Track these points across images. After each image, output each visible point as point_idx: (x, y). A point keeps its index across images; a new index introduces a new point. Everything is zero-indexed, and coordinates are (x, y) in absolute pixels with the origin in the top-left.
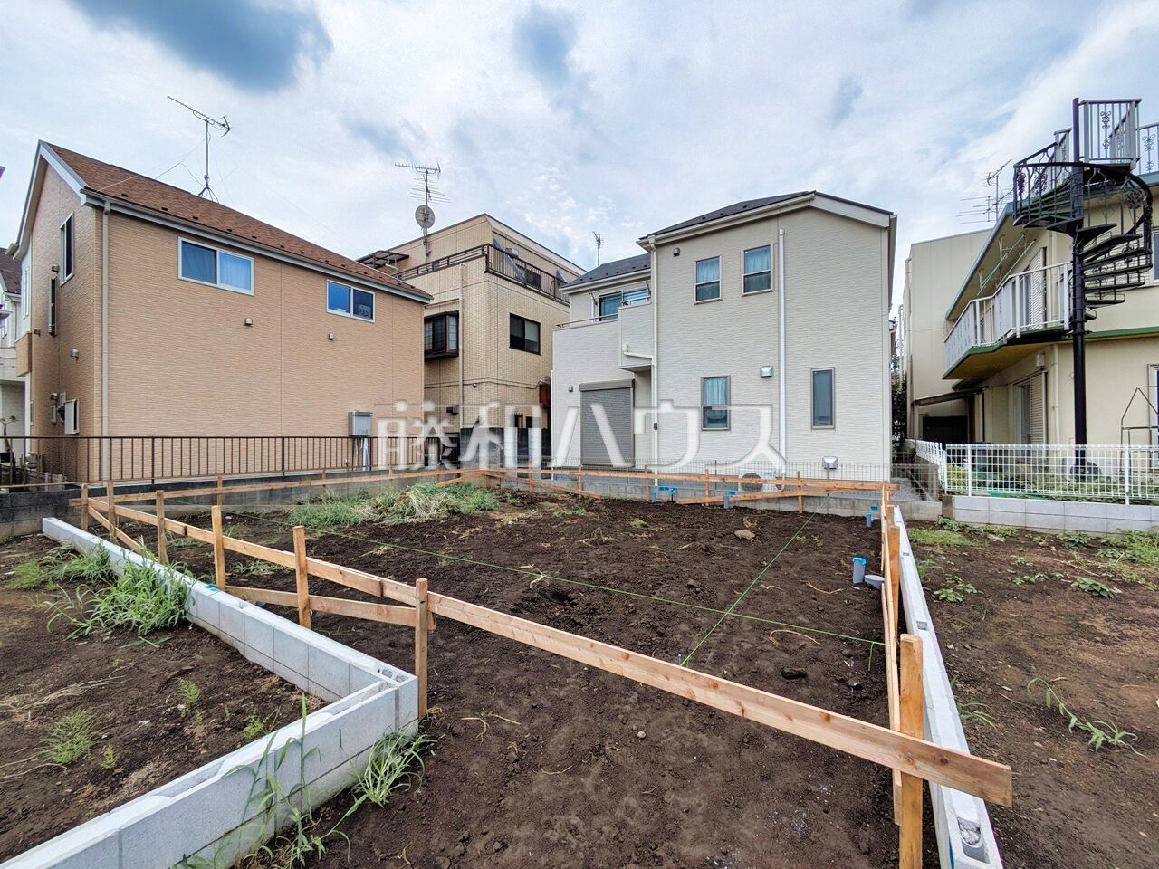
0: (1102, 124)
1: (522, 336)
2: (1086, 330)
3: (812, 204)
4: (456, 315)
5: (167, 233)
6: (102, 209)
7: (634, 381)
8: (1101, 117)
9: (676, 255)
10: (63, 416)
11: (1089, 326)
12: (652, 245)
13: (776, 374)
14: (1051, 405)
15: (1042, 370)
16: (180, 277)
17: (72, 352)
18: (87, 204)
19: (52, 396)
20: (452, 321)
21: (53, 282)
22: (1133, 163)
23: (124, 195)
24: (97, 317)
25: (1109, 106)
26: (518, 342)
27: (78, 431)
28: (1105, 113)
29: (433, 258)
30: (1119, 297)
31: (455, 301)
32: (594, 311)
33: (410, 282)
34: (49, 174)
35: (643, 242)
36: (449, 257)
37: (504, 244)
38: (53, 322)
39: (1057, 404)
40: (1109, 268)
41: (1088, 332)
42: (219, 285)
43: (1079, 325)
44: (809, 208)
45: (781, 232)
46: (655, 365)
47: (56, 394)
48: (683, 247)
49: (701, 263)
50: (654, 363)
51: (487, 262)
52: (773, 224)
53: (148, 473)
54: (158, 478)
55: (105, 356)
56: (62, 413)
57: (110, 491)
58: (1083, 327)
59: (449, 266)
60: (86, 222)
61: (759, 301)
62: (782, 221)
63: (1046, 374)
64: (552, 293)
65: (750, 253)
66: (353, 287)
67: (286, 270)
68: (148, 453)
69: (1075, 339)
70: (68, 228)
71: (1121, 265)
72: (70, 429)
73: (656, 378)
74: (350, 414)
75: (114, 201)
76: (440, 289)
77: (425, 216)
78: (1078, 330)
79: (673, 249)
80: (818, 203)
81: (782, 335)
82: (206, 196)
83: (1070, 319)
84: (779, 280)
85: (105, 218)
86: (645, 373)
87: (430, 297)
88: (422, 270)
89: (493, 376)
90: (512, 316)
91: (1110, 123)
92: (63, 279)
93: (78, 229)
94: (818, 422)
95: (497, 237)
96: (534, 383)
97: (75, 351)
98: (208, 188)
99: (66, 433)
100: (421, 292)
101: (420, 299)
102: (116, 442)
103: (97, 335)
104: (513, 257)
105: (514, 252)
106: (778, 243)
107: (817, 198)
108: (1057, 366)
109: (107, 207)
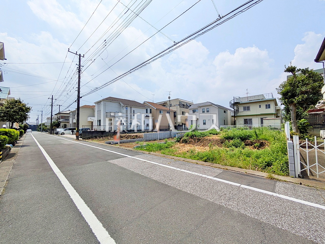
4: (176, 112)
5: (159, 110)
20: (175, 113)
31: (176, 110)
32: (192, 112)
37: (180, 102)
42: (161, 113)
46: (199, 119)
49: (203, 109)
51: (180, 106)
59: (175, 106)
61: (208, 113)
64: (186, 108)
65: (207, 109)
66: (168, 112)
77: (169, 98)
79: (200, 107)
83: (234, 115)
84: (210, 111)
90: (182, 112)
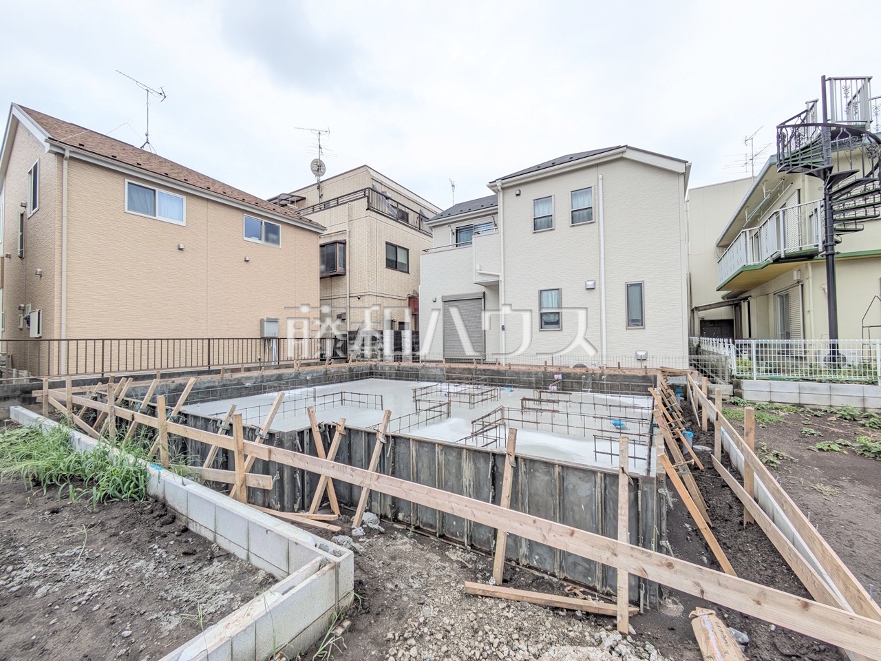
0: (844, 95)
1: (395, 260)
2: (836, 251)
3: (625, 155)
4: (344, 243)
5: (116, 176)
6: (63, 155)
7: (484, 293)
8: (843, 90)
9: (518, 195)
10: (28, 323)
11: (837, 248)
12: (499, 188)
13: (597, 287)
14: (807, 309)
15: (798, 282)
16: (126, 210)
17: (36, 271)
18: (50, 152)
19: (20, 307)
20: (340, 248)
21: (22, 215)
22: (867, 124)
23: (80, 145)
24: (58, 243)
25: (848, 81)
26: (392, 264)
27: (40, 335)
28: (846, 87)
29: (325, 199)
30: (859, 227)
31: (343, 232)
32: (451, 240)
33: (308, 217)
34: (20, 130)
35: (492, 185)
36: (338, 198)
37: (380, 188)
38: (22, 247)
39: (812, 309)
40: (850, 204)
41: (838, 253)
42: (157, 217)
43: (829, 248)
44: (622, 159)
45: (600, 177)
46: (503, 281)
47: (23, 305)
48: (523, 189)
49: (537, 201)
50: (501, 278)
51: (368, 202)
52: (594, 171)
53: (99, 369)
54: (107, 372)
55: (64, 274)
56: (28, 320)
57: (68, 384)
58: (833, 249)
59: (338, 204)
60: (49, 165)
61: (584, 230)
62: (600, 168)
63: (802, 285)
64: (418, 226)
65: (575, 193)
66: (264, 221)
67: (211, 206)
68: (99, 352)
69: (827, 259)
70: (35, 172)
71: (860, 202)
72: (34, 333)
73: (503, 290)
74: (262, 321)
75: (73, 149)
76: (332, 222)
77: (318, 167)
78: (830, 252)
79: (516, 191)
80: (629, 155)
81: (602, 256)
82: (147, 148)
83: (824, 243)
84: (599, 214)
85: (65, 163)
86: (494, 287)
87: (324, 229)
88: (317, 208)
89: (373, 290)
90: (387, 243)
91: (849, 95)
92: (29, 212)
93: (42, 172)
94: (631, 323)
95: (375, 183)
96: (405, 296)
97: (39, 270)
98: (148, 143)
99: (31, 336)
100: (317, 224)
101: (316, 230)
102: (73, 344)
103: (57, 257)
104: (387, 198)
105: (388, 195)
106: (598, 185)
107: (628, 151)
108: (811, 279)
109: (67, 154)
